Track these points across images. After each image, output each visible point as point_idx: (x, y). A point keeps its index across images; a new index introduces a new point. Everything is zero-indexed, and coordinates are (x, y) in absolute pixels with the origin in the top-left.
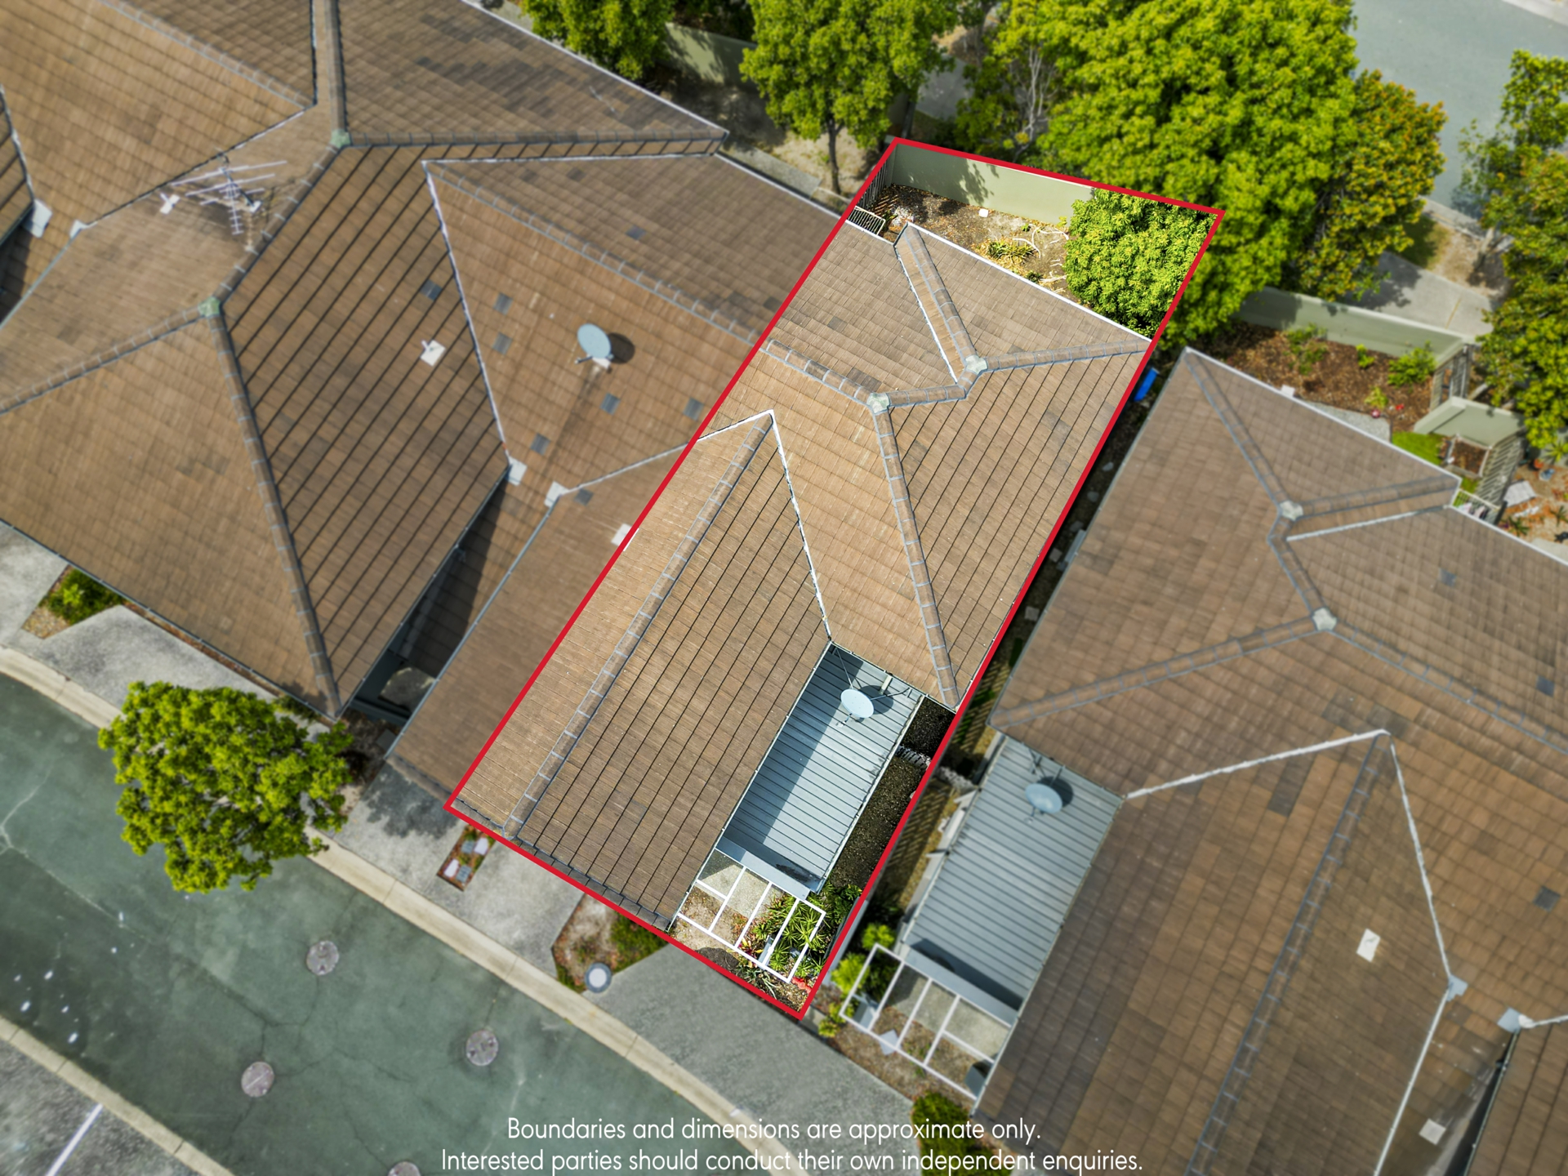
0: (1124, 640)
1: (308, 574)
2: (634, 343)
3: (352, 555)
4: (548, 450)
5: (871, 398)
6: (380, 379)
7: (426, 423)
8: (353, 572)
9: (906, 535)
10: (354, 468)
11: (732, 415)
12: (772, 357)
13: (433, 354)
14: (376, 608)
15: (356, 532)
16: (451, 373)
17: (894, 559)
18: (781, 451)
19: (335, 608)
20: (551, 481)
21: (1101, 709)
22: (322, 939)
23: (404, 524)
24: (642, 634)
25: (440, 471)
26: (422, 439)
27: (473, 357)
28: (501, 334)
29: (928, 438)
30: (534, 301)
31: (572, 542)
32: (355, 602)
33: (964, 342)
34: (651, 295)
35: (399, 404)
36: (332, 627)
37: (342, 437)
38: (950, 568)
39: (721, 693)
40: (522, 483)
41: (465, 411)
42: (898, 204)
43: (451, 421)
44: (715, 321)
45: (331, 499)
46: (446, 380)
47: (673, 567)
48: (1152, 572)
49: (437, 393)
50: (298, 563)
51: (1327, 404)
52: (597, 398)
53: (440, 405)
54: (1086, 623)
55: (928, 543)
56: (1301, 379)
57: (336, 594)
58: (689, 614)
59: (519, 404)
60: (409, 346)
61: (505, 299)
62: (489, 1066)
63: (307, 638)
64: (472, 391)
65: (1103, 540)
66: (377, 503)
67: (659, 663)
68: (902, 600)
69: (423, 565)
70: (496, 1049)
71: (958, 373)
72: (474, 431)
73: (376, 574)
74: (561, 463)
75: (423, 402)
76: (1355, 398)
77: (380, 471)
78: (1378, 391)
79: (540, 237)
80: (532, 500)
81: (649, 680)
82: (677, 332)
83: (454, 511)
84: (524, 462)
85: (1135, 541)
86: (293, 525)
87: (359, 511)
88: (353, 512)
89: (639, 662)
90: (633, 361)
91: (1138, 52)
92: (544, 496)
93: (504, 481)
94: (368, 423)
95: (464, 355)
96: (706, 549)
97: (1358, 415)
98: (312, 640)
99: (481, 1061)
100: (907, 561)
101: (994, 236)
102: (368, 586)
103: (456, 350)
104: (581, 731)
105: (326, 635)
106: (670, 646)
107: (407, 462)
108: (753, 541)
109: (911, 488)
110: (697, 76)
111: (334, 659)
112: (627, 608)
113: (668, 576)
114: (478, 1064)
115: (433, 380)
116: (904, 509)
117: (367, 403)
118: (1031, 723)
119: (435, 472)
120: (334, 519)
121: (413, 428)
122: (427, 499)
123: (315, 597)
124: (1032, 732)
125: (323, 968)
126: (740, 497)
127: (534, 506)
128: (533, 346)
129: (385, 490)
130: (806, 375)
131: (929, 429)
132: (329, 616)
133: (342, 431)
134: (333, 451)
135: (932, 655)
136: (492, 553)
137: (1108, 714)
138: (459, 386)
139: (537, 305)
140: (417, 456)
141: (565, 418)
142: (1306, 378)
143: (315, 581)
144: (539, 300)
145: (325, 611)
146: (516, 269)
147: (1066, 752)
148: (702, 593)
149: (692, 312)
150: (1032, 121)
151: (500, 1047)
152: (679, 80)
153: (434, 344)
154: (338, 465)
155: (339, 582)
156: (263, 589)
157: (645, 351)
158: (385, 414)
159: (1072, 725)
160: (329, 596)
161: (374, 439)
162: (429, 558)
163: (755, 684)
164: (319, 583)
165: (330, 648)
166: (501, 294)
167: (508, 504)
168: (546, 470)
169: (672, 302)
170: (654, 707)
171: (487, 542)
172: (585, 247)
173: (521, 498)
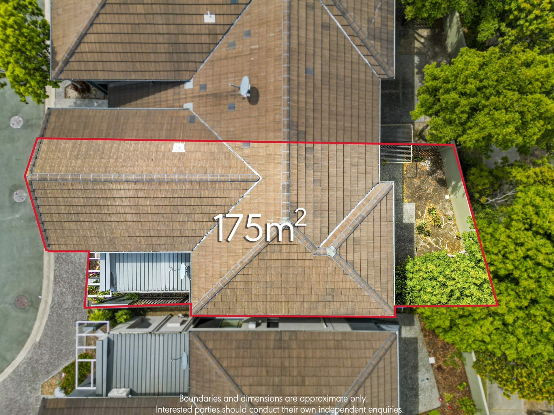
0: (247, 371)
1: (91, 31)
2: (259, 102)
3: (110, 43)
4: (203, 93)
5: (285, 218)
6: (183, 4)
7: (180, 36)
8: (104, 48)
9: (241, 262)
10: (142, 19)
11: (252, 162)
12: (282, 166)
13: (209, 19)
14: (100, 66)
15: (119, 38)
16: (207, 32)
17: (231, 262)
18: (248, 191)
19: (87, 50)
20: (192, 101)
21: (215, 375)
22: (22, 118)
23: (137, 55)
24: (136, 181)
25: (167, 55)
26: (173, 39)
27: (220, 37)
28: (235, 42)
29: (286, 249)
30: (254, 47)
31: (169, 127)
32: (96, 57)
33: (341, 240)
34: (281, 97)
35: (179, 20)
36: (80, 54)
37: (150, 6)
38: (242, 285)
39: (140, 223)
40: (186, 90)
41: (197, 48)
42: (431, 160)
43: (188, 45)
44: (284, 132)
45: (123, 19)
46: (203, 32)
47: (171, 177)
48: (283, 367)
49: (195, 32)
50: (92, 24)
51: (435, 378)
52: (231, 100)
53: (192, 37)
54: (249, 350)
55: (245, 272)
56: (441, 363)
57: (93, 47)
58: (159, 194)
59: (213, 69)
60: (205, 6)
61: (248, 34)
62: (16, 202)
63: (69, 47)
64: (207, 45)
65: (290, 339)
66: (136, 38)
67: (131, 194)
68: (218, 273)
69: (128, 73)
70: (22, 201)
71: (324, 245)
72: (192, 57)
73: (112, 57)
74: (201, 101)
75: (187, 29)
76: (444, 388)
77: (149, 31)
78: (452, 396)
79: (281, 31)
80: (182, 99)
81: (123, 194)
82: (272, 118)
83: (157, 71)
84: (194, 86)
85: (295, 353)
86: (103, 11)
87: (128, 34)
88: (126, 31)
89: (126, 186)
90: (252, 106)
91: (521, 252)
92: (186, 102)
93: (183, 83)
94: (163, 12)
95: (218, 32)
96: (187, 186)
97: (438, 393)
98: (69, 50)
99: (16, 198)
100: (233, 267)
101: (438, 207)
102: (105, 57)
103: (218, 27)
104: (85, 181)
105: (76, 54)
106: (141, 194)
107: (161, 39)
108: (205, 201)
109: (261, 254)
110: (445, 40)
111: (71, 63)
112: (145, 168)
113: (165, 177)
114: (14, 198)
115: (199, 26)
116: (251, 256)
117: (170, 6)
118: (198, 349)
119: (165, 53)
120: (118, 26)
121: (175, 32)
122: (152, 57)
123: (85, 40)
124: (195, 350)
125: (13, 124)
126: (217, 186)
127: (181, 101)
128: (237, 59)
129: (143, 38)
130: (281, 185)
131: (290, 248)
132: (83, 50)
133: (152, 4)
134: (142, 6)
135: (206, 296)
136: (157, 95)
137: (214, 379)
138: (204, 39)
139: (253, 49)
140: (165, 42)
141: (217, 92)
142: (443, 365)
143: (91, 35)
144: (256, 49)
145: (83, 47)
146: (263, 29)
147: (194, 367)
148: (170, 194)
149: (283, 119)
150: (493, 200)
151: (24, 202)
152: (439, 33)
153: (213, 16)
154: (138, 12)
155: (97, 45)
156: (77, 17)
157: (258, 109)
158: (171, 16)
159: (204, 365)
160: (90, 45)
161: (159, 19)
162: (132, 73)
163: (152, 234)
164: (91, 38)
165: (73, 59)
166: (250, 31)
167: (176, 89)
168: (195, 97)
169: (282, 108)
170: (115, 202)
171: (160, 91)
172: (286, 54)
173: (181, 93)
